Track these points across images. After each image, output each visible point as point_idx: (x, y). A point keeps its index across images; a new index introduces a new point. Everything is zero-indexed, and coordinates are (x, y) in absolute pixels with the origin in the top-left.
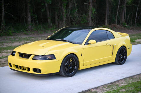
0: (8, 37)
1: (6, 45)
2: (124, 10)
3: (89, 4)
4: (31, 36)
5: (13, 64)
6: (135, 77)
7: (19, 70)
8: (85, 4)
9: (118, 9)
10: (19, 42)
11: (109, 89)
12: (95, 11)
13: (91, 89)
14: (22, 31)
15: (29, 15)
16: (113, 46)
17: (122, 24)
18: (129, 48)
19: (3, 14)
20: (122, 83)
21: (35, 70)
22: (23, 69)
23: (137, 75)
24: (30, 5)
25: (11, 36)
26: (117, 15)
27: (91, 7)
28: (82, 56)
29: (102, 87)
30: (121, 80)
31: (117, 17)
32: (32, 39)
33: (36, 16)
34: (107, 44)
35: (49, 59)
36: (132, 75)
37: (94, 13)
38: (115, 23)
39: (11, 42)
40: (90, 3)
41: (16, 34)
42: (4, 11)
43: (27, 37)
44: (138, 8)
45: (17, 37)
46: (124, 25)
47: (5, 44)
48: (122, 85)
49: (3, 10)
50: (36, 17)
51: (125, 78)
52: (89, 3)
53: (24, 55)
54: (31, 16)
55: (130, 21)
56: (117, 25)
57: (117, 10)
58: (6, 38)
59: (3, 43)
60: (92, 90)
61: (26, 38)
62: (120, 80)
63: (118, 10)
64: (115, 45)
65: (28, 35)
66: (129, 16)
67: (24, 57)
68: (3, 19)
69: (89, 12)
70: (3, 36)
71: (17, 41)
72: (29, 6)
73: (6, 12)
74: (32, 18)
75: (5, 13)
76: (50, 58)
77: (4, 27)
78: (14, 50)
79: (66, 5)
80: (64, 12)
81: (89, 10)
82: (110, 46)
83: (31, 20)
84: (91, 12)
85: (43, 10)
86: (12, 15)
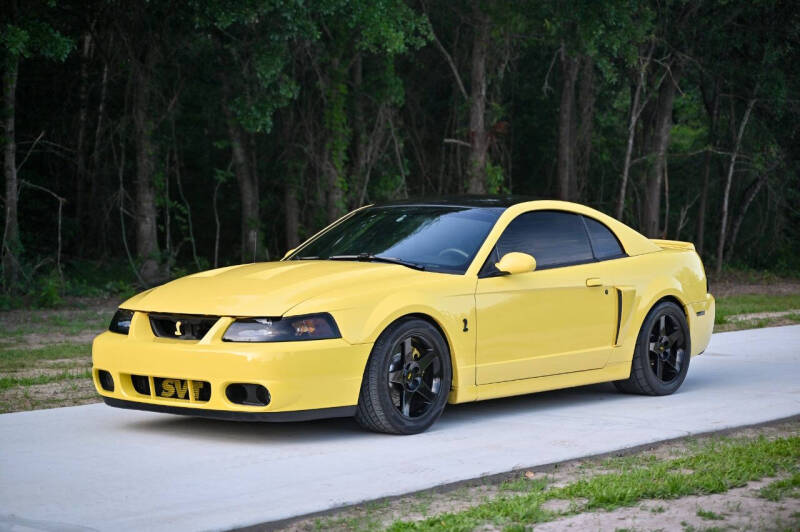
1: (41, 343)
2: (659, 181)
3: (473, 142)
5: (123, 376)
6: (739, 435)
7: (152, 399)
8: (446, 140)
9: (626, 173)
11: (612, 472)
13: (525, 470)
14: (108, 286)
15: (148, 202)
16: (619, 292)
18: (699, 314)
19: (12, 195)
20: (677, 453)
21: (236, 392)
22: (175, 396)
23: (748, 427)
24: (151, 152)
25: (57, 308)
26: (621, 209)
27: (480, 159)
28: (466, 330)
29: (578, 465)
30: (669, 442)
33: (187, 210)
34: (590, 283)
35: (305, 337)
36: (721, 426)
37: (495, 191)
39: (61, 333)
40: (477, 139)
41: (81, 301)
42: (15, 177)
44: (732, 168)
45: (90, 312)
47: (34, 338)
48: (672, 458)
49: (13, 173)
50: (185, 216)
51: (686, 434)
52: (470, 137)
53: (178, 324)
54: (158, 208)
57: (621, 181)
58: (32, 315)
59: (20, 333)
60: (530, 475)
62: (663, 442)
63: (625, 179)
64: (631, 288)
66: (683, 214)
67: (178, 333)
68: (8, 219)
69: (472, 185)
70: (13, 308)
72: (148, 156)
73: (28, 184)
74: (160, 221)
75: (23, 190)
76: (312, 330)
77: (15, 261)
78: (125, 306)
79: (345, 151)
80: (334, 187)
81: (472, 177)
82: (607, 292)
83: (155, 231)
84: (481, 184)
85: (222, 175)
86: (60, 199)
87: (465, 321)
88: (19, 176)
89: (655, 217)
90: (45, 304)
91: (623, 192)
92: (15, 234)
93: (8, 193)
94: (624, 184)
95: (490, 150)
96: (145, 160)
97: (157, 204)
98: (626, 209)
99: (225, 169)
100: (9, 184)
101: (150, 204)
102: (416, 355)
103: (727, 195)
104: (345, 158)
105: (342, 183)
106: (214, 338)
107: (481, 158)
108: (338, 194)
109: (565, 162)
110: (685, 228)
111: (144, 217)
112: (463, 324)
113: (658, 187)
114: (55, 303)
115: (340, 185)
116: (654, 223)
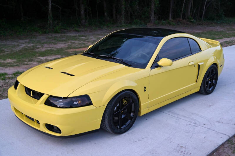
0: (54, 35)
1: (46, 48)
2: (191, 2)
4: (82, 34)
10: (65, 42)
12: (158, 3)
14: (73, 26)
16: (199, 65)
17: (188, 19)
18: (221, 66)
19: (50, 6)
25: (59, 33)
26: (183, 9)
28: (145, 91)
31: (182, 10)
32: (82, 38)
33: (90, 9)
34: (190, 64)
37: (157, 5)
38: (180, 18)
39: (53, 43)
41: (65, 31)
42: (50, 2)
43: (77, 34)
45: (65, 34)
46: (190, 20)
47: (46, 45)
53: (31, 92)
55: (196, 14)
56: (182, 20)
58: (51, 36)
59: (43, 43)
61: (75, 36)
63: (184, 2)
64: (202, 63)
65: (79, 32)
68: (49, 12)
69: (152, 5)
70: (49, 33)
71: (62, 41)
73: (53, 4)
75: (52, 6)
76: (80, 102)
77: (51, 21)
81: (152, 2)
82: (195, 66)
83: (84, 13)
84: (154, 4)
86: (60, 8)
87: (145, 88)
88: (51, 2)
89: (189, 10)
90: (56, 32)
91: (183, 5)
92: (51, 15)
93: (49, 6)
97: (85, 8)
100: (49, 4)
101: (83, 8)
102: (125, 103)
103: (205, 6)
105: (124, 3)
106: (41, 103)
108: (123, 6)
111: (82, 10)
112: (144, 89)
114: (58, 32)
116: (189, 12)
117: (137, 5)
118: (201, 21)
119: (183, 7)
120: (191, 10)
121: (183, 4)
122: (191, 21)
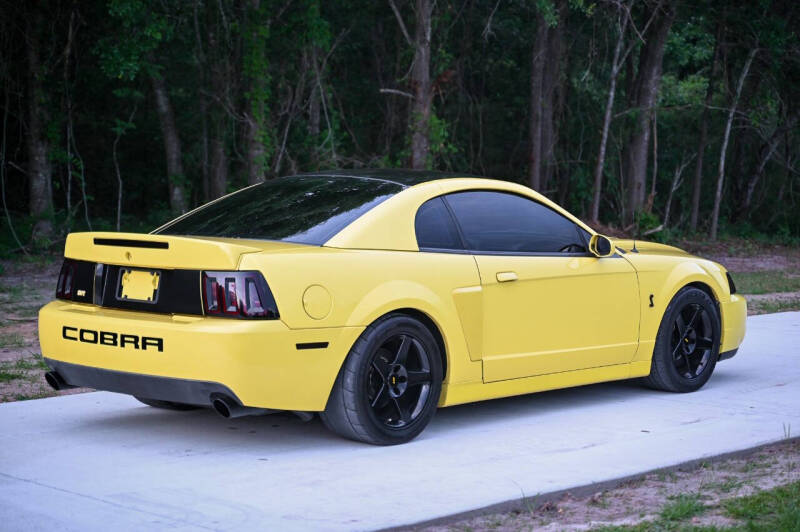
2: (646, 136)
3: (415, 92)
8: (382, 90)
9: (606, 129)
12: (445, 133)
15: (41, 155)
17: (635, 221)
24: (43, 99)
26: (600, 168)
27: (424, 113)
31: (599, 177)
38: (589, 217)
40: (420, 89)
46: (644, 228)
50: (80, 172)
52: (412, 87)
54: (55, 162)
55: (684, 202)
57: (601, 136)
63: (605, 135)
66: (678, 174)
69: (416, 144)
72: (40, 104)
74: (55, 177)
79: (266, 101)
80: (254, 141)
81: (413, 132)
83: (49, 188)
84: (425, 140)
85: (122, 126)
89: (640, 177)
91: (603, 149)
94: (604, 141)
95: (436, 101)
96: (38, 110)
97: (51, 158)
98: (607, 168)
99: (127, 120)
101: (44, 158)
103: (723, 154)
104: (268, 109)
105: (264, 137)
107: (426, 111)
108: (259, 149)
109: (537, 115)
110: (680, 190)
111: (37, 172)
113: (645, 144)
115: (261, 139)
116: (640, 184)
117: (327, 146)
118: (707, 230)
119: (602, 161)
120: (649, 174)
121: (600, 144)
122: (651, 232)
